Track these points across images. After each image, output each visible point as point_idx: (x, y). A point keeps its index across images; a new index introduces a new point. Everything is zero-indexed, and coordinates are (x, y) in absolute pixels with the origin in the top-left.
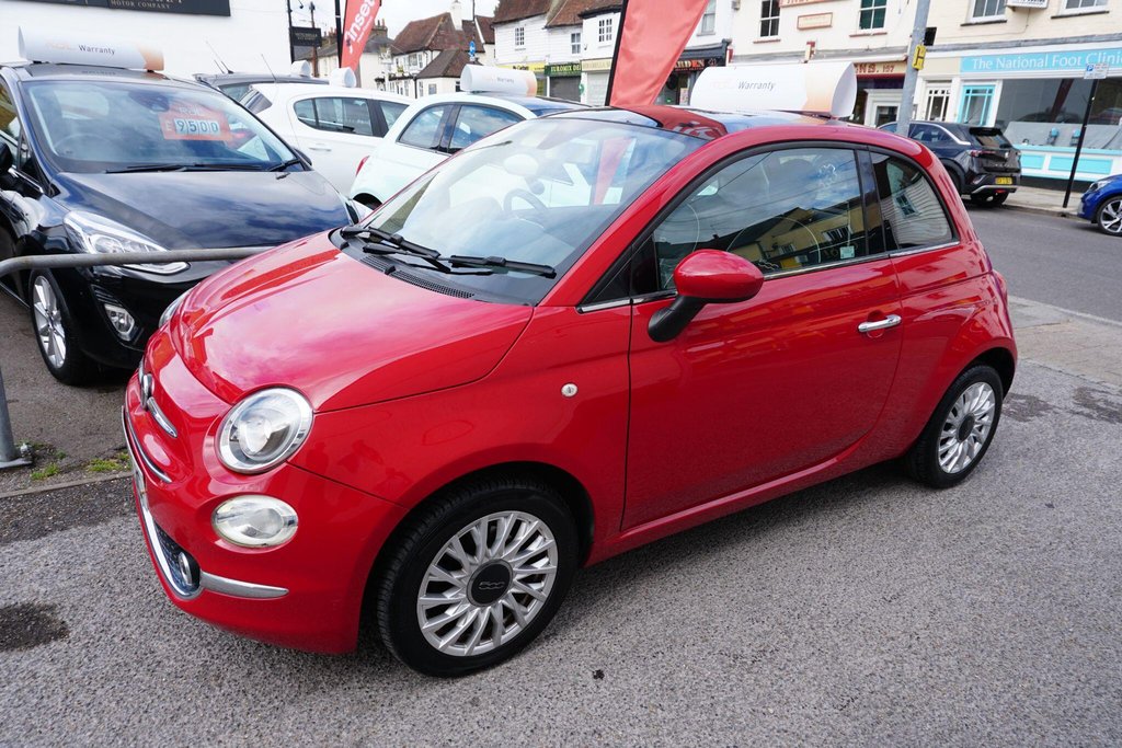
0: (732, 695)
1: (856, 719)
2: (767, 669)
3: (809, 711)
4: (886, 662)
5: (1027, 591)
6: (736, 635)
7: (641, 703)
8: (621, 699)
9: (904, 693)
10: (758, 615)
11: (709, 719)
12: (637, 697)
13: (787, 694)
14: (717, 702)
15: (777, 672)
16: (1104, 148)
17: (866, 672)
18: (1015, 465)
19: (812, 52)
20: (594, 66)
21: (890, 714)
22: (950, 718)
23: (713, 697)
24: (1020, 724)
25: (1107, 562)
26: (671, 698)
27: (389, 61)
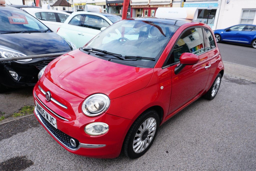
0: (196, 152)
1: (221, 153)
2: (199, 144)
3: (212, 153)
4: (220, 139)
5: (237, 120)
6: (190, 138)
7: (179, 157)
8: (175, 157)
9: (227, 146)
10: (191, 133)
11: (194, 158)
12: (178, 156)
13: (206, 150)
14: (194, 154)
15: (201, 145)
16: (210, 24)
17: (218, 142)
18: (221, 93)
19: (150, 2)
20: (99, 4)
21: (227, 151)
22: (238, 150)
23: (192, 153)
24: (250, 149)
25: (247, 112)
26: (184, 155)
27: (45, 1)
